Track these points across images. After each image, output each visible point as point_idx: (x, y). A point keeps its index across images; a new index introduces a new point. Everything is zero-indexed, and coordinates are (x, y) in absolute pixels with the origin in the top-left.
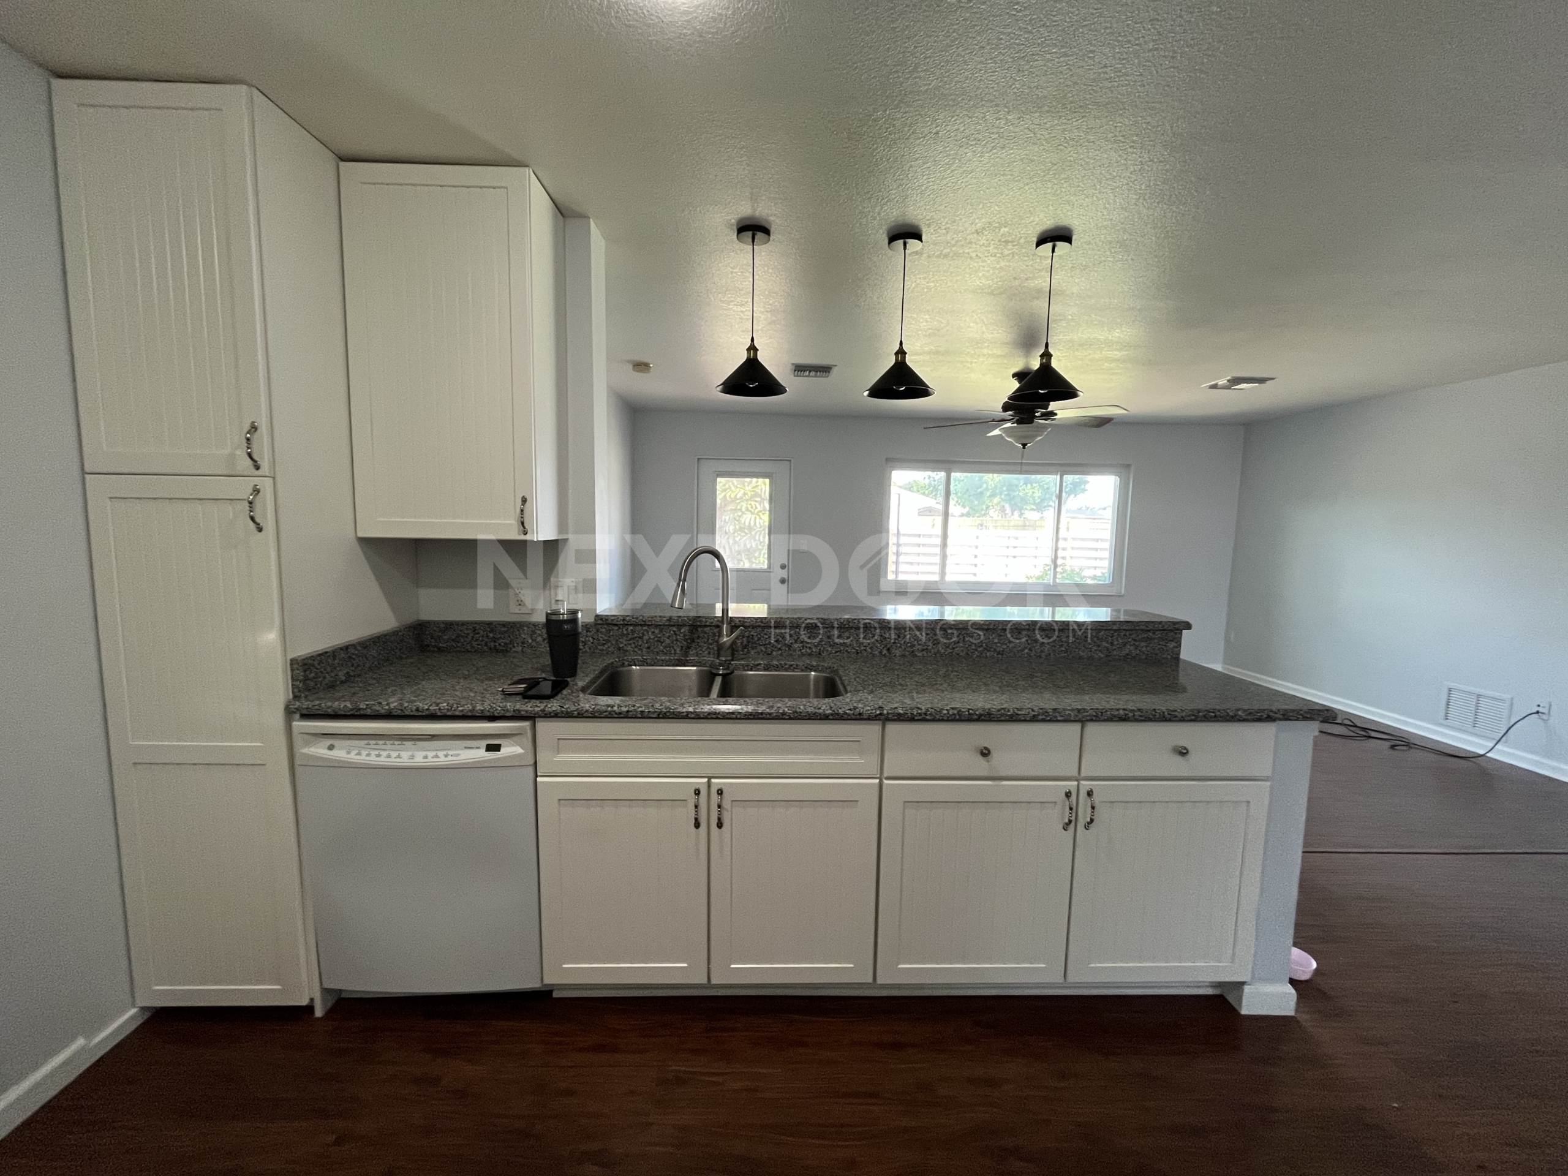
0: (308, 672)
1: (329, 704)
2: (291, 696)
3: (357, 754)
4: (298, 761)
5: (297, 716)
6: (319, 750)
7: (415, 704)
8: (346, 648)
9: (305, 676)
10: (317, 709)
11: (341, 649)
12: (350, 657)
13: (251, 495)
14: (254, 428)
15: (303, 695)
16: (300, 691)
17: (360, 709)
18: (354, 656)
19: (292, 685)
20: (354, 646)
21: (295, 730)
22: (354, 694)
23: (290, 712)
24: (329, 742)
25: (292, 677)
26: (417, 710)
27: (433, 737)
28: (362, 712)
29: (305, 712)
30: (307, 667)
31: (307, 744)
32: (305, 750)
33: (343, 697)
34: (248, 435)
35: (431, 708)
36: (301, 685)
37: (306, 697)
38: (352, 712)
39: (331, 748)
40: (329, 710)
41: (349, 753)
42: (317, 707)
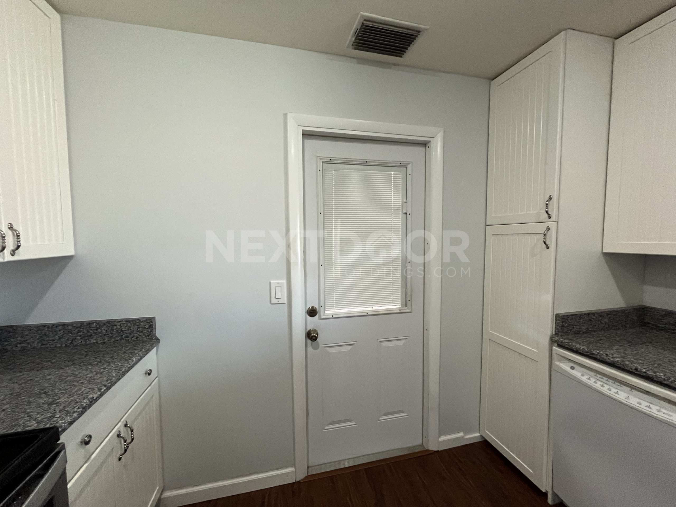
0: (564, 323)
1: (574, 344)
2: (554, 333)
3: (587, 379)
4: (553, 367)
5: (556, 345)
6: (566, 367)
7: (635, 365)
8: (588, 314)
9: (563, 325)
10: (567, 345)
11: (585, 314)
12: (590, 320)
13: (545, 231)
14: (550, 198)
15: (560, 334)
16: (558, 332)
17: (593, 354)
18: (593, 320)
19: (555, 327)
20: (593, 314)
21: (554, 352)
22: (590, 343)
23: (553, 341)
24: (572, 365)
25: (556, 324)
26: (636, 369)
27: (648, 393)
28: (594, 356)
29: (560, 343)
30: (564, 320)
31: (559, 361)
32: (558, 363)
33: (583, 342)
34: (547, 202)
35: (648, 372)
36: (560, 328)
37: (562, 336)
38: (587, 354)
39: (572, 368)
40: (574, 348)
41: (583, 375)
42: (567, 343)
